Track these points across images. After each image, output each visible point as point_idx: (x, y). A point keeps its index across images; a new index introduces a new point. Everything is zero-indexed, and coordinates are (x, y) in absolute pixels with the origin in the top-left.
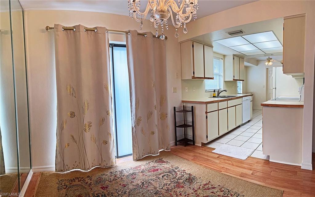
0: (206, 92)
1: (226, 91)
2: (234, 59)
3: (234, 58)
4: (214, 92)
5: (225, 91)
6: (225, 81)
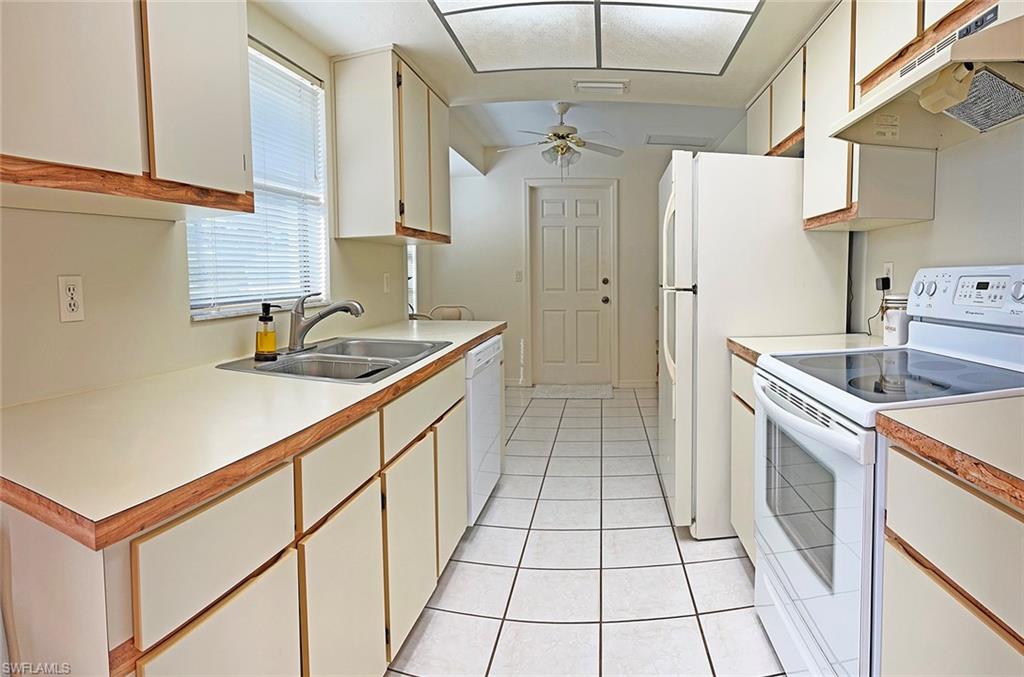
0: (193, 321)
1: (356, 314)
2: (399, 84)
3: (399, 76)
4: (266, 318)
5: (346, 309)
6: (339, 241)
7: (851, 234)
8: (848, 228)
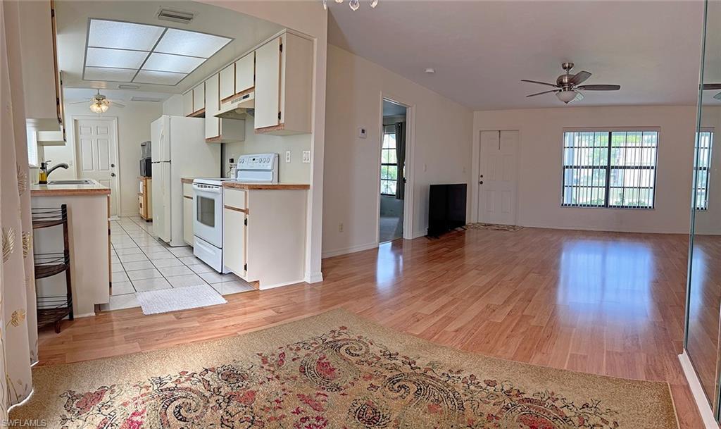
1: (66, 168)
5: (63, 166)
7: (222, 144)
8: (220, 142)
